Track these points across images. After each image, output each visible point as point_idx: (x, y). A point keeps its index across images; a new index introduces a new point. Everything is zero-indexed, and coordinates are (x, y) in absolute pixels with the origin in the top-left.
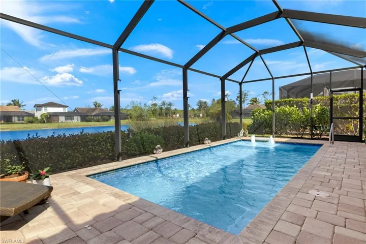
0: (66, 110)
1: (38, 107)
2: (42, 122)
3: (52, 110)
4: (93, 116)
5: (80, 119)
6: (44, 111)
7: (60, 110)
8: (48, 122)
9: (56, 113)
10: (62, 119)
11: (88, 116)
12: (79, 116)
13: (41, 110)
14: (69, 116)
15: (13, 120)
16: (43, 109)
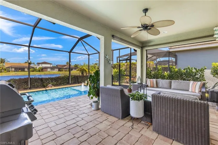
0: (52, 66)
1: (38, 64)
2: (39, 71)
3: (44, 65)
4: (64, 69)
5: (58, 70)
6: (41, 66)
7: (49, 66)
8: (42, 71)
9: (46, 67)
10: (49, 70)
11: (61, 69)
12: (57, 68)
13: (39, 66)
14: (53, 68)
15: (25, 70)
16: (40, 65)
